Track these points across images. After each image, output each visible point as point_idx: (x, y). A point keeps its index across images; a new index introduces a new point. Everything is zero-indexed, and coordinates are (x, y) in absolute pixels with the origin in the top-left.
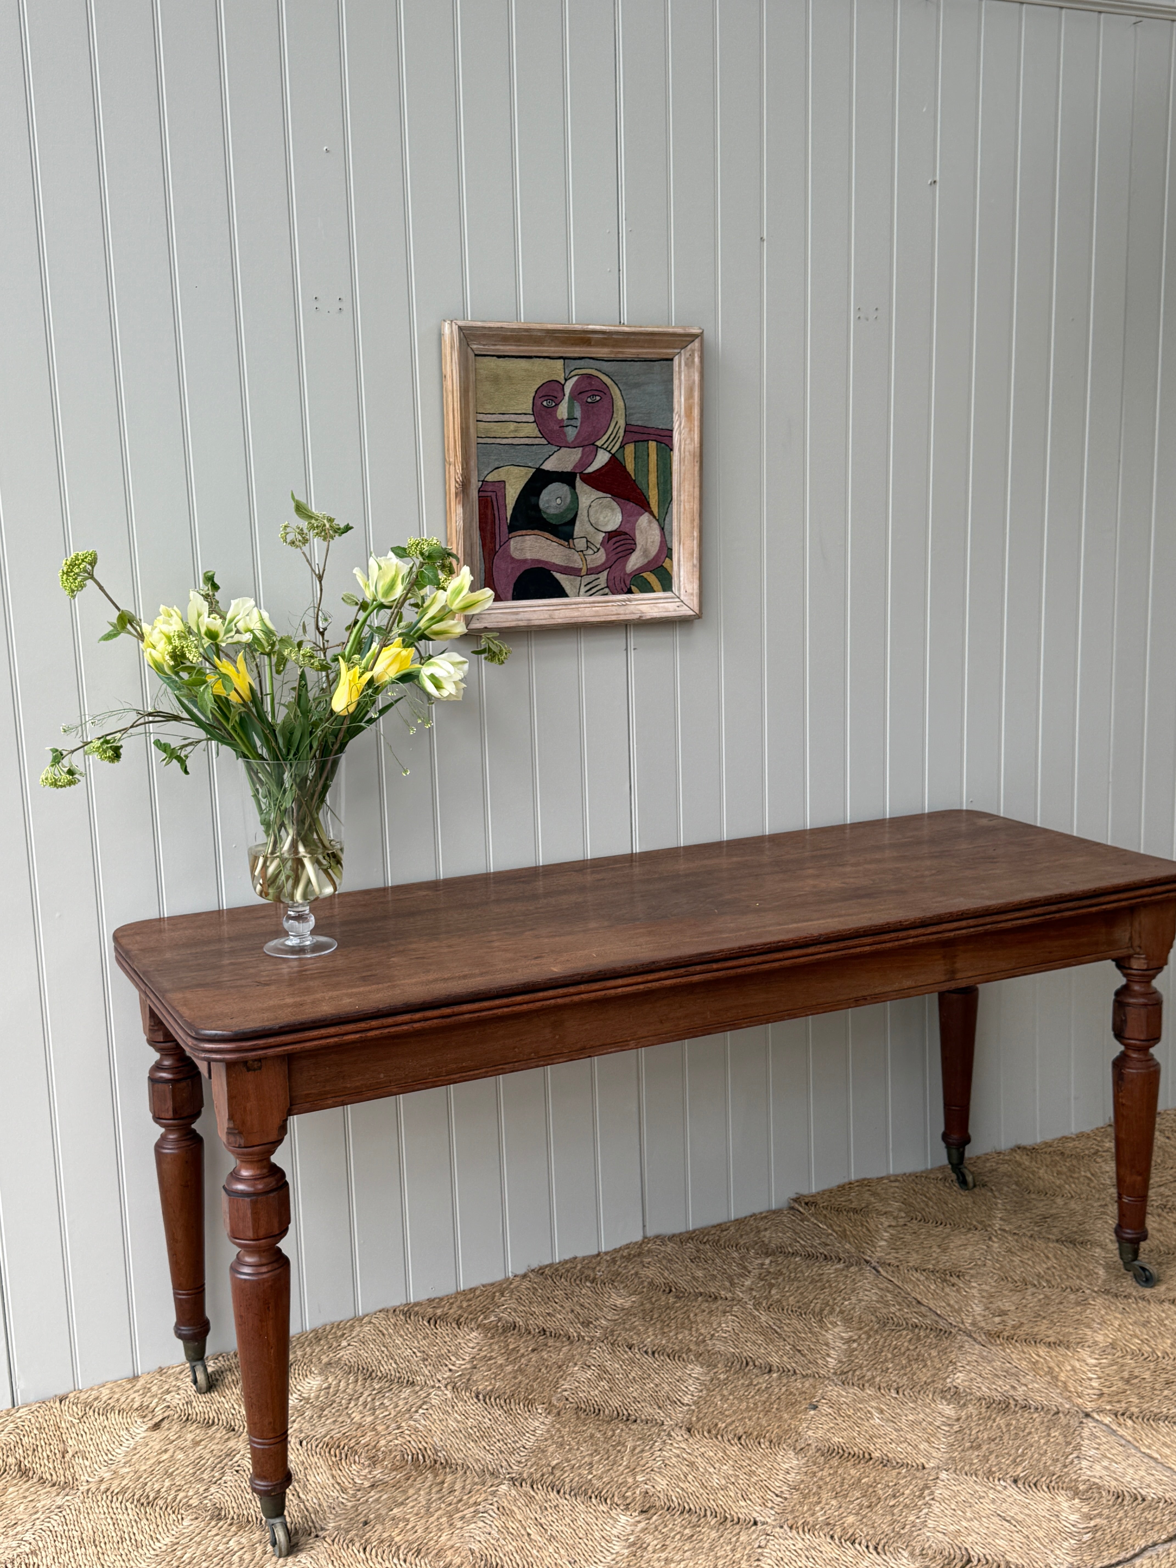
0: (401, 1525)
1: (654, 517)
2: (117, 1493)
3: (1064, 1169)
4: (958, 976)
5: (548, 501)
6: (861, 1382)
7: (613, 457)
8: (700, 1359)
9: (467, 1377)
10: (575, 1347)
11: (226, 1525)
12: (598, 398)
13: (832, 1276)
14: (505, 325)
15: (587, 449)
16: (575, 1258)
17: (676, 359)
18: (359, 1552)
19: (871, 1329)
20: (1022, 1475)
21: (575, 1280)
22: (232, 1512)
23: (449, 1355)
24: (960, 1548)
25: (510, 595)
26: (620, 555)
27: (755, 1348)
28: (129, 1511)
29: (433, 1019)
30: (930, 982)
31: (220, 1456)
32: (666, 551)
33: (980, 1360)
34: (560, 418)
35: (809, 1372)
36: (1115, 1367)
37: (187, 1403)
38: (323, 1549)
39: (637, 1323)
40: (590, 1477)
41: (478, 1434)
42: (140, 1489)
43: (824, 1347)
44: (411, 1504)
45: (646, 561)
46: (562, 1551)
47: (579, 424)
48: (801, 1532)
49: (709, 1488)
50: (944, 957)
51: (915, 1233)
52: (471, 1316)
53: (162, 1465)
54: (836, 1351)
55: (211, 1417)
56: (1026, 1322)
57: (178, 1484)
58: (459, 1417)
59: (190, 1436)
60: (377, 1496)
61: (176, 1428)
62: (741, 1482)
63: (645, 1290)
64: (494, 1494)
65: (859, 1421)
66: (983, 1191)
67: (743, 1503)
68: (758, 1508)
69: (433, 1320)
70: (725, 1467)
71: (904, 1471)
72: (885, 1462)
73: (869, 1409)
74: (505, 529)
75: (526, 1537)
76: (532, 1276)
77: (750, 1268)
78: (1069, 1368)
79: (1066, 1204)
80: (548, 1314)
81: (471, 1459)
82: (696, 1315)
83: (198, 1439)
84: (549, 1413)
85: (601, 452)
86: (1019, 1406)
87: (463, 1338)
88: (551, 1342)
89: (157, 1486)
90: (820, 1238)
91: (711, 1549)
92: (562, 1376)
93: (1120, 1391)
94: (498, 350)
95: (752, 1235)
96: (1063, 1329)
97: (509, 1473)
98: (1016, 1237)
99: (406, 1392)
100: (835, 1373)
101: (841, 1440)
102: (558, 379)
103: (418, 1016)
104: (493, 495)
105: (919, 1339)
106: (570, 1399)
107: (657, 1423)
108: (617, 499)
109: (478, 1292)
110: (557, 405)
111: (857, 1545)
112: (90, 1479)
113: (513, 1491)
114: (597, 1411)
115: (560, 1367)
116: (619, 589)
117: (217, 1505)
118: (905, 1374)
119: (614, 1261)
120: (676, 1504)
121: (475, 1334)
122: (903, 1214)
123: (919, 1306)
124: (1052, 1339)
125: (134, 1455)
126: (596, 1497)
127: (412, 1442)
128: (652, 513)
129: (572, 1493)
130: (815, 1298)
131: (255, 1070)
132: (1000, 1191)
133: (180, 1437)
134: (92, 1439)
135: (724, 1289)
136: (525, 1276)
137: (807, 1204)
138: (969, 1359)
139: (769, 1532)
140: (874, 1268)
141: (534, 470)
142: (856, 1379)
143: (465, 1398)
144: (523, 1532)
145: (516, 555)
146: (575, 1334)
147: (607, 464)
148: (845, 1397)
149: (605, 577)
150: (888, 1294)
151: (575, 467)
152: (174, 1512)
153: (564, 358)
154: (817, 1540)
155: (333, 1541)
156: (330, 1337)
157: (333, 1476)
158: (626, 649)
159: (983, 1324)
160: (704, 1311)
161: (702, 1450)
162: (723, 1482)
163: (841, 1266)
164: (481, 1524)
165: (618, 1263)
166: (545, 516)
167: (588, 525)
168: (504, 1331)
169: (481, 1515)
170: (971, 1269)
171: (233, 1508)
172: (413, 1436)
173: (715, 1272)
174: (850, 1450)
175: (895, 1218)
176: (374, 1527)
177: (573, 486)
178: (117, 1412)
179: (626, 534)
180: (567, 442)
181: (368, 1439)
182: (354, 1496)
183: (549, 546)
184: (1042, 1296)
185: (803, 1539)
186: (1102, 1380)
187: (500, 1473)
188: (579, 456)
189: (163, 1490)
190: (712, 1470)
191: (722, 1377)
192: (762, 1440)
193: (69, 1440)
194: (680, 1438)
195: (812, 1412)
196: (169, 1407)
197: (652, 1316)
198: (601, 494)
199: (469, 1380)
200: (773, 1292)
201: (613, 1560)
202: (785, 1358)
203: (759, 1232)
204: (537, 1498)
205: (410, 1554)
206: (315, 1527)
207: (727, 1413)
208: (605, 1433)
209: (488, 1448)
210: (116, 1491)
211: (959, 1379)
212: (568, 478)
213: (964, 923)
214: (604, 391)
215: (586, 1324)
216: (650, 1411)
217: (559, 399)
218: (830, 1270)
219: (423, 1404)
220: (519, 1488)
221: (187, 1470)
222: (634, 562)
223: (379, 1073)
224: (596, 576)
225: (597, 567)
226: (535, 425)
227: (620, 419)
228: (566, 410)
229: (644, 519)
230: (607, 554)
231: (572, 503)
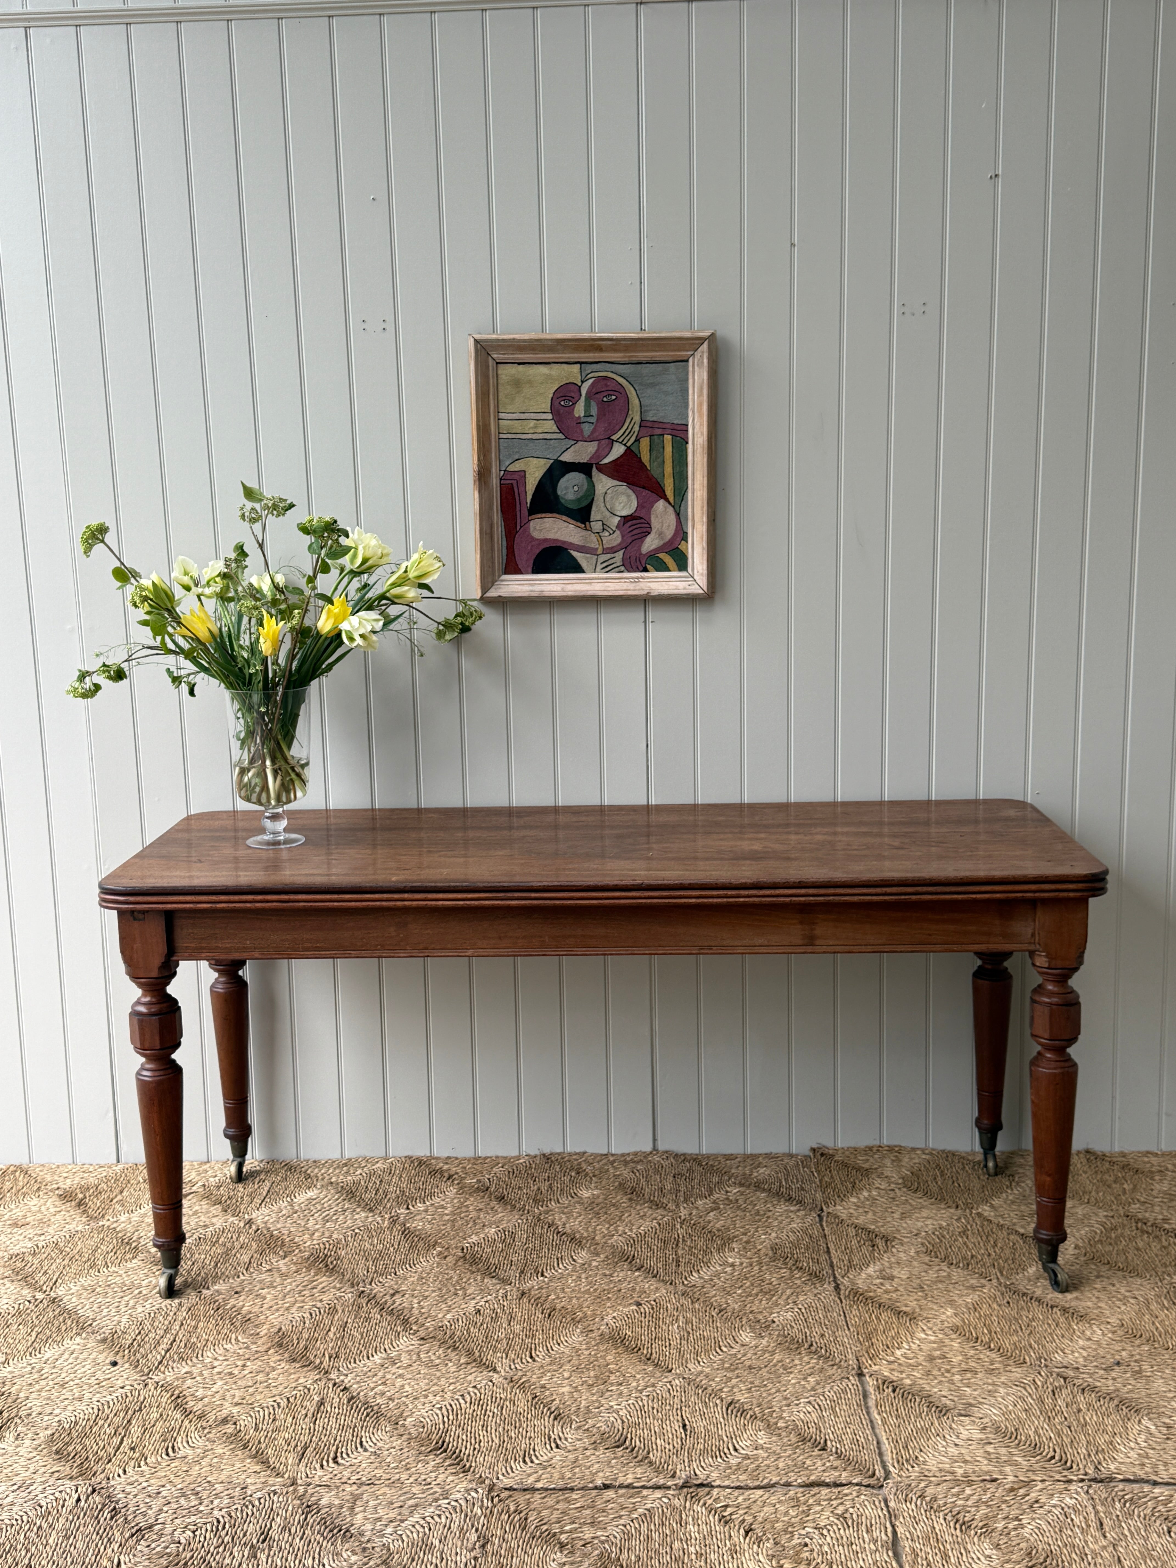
0: (257, 1299)
1: (670, 503)
4: (818, 942)
5: (566, 488)
7: (629, 450)
8: (593, 1247)
9: (412, 1216)
10: (511, 1215)
12: (613, 397)
13: (778, 1214)
14: (517, 337)
15: (603, 442)
17: (691, 360)
19: (758, 1261)
23: (418, 1198)
24: (622, 1435)
25: (530, 569)
26: (636, 537)
27: (646, 1250)
30: (785, 943)
32: (681, 534)
33: (821, 1307)
34: (578, 416)
35: (668, 1278)
37: (217, 1185)
38: (193, 1301)
39: (577, 1210)
40: (416, 1305)
41: (375, 1256)
43: (702, 1264)
44: (279, 1289)
45: (662, 543)
47: (594, 421)
48: (519, 1386)
50: (801, 923)
51: (893, 1198)
52: (464, 1176)
54: (708, 1269)
55: (223, 1199)
56: (902, 1290)
58: (376, 1242)
59: (195, 1207)
60: (264, 1278)
61: (194, 1199)
62: (519, 1340)
63: (612, 1188)
64: (340, 1297)
65: (661, 1324)
66: (1004, 1180)
67: (501, 1355)
68: (508, 1361)
69: (435, 1173)
70: (517, 1327)
72: (644, 1359)
73: (681, 1318)
74: (525, 512)
75: (326, 1331)
77: (716, 1192)
78: (892, 1334)
80: (521, 1188)
81: (349, 1271)
82: (629, 1215)
84: (440, 1256)
85: (616, 445)
86: (808, 1350)
87: (441, 1190)
88: (498, 1208)
90: (803, 1183)
91: (438, 1378)
92: (477, 1233)
93: (915, 1364)
94: (517, 359)
95: (749, 1168)
97: (363, 1287)
98: (985, 1223)
100: (686, 1285)
101: (630, 1333)
102: (575, 381)
104: (514, 482)
105: (789, 1278)
106: (465, 1250)
108: (633, 487)
109: (488, 1160)
110: (574, 404)
113: (353, 1300)
114: (474, 1263)
115: (484, 1226)
116: (634, 567)
118: (743, 1301)
119: (613, 1162)
120: (453, 1340)
121: (452, 1189)
122: (901, 1181)
123: (823, 1254)
124: (907, 1309)
126: (403, 1320)
127: (326, 1249)
128: (667, 500)
129: (391, 1313)
130: (742, 1227)
131: (140, 920)
135: (675, 1203)
136: (532, 1157)
137: (822, 1155)
138: (813, 1304)
139: (496, 1379)
140: (821, 1216)
141: (552, 461)
142: (698, 1293)
143: (395, 1230)
145: (536, 535)
146: (520, 1206)
147: (622, 456)
148: (672, 1304)
149: (621, 556)
150: (807, 1239)
151: (591, 458)
153: (581, 363)
154: (523, 1395)
155: (205, 1298)
157: (252, 1257)
158: (645, 622)
159: (860, 1282)
160: (639, 1214)
161: (518, 1310)
162: (506, 1336)
163: (794, 1208)
164: (307, 1314)
165: (615, 1164)
166: (563, 501)
167: (604, 509)
168: (474, 1192)
169: (314, 1308)
170: (908, 1237)
172: (332, 1246)
173: (683, 1189)
174: (628, 1342)
175: (892, 1183)
176: (239, 1295)
177: (589, 475)
179: (641, 518)
180: (583, 436)
181: (301, 1239)
182: (251, 1273)
183: (567, 527)
185: (511, 1392)
186: (910, 1352)
187: (358, 1285)
188: (595, 449)
190: (505, 1325)
191: (596, 1265)
192: (568, 1316)
194: (510, 1298)
195: (632, 1308)
196: (203, 1185)
197: (594, 1208)
198: (617, 483)
200: (713, 1214)
201: (364, 1363)
202: (660, 1264)
203: (757, 1167)
204: (364, 1308)
205: (242, 1320)
206: (204, 1284)
207: (567, 1290)
208: (461, 1279)
209: (371, 1267)
210: (117, 1230)
211: (784, 1317)
212: (585, 469)
214: (620, 391)
215: (540, 1202)
216: (512, 1273)
217: (576, 399)
218: (782, 1209)
219: (362, 1226)
222: (650, 543)
223: (247, 940)
224: (612, 555)
225: (612, 548)
226: (553, 422)
227: (635, 416)
228: (583, 408)
229: (661, 504)
230: (623, 536)
231: (588, 490)
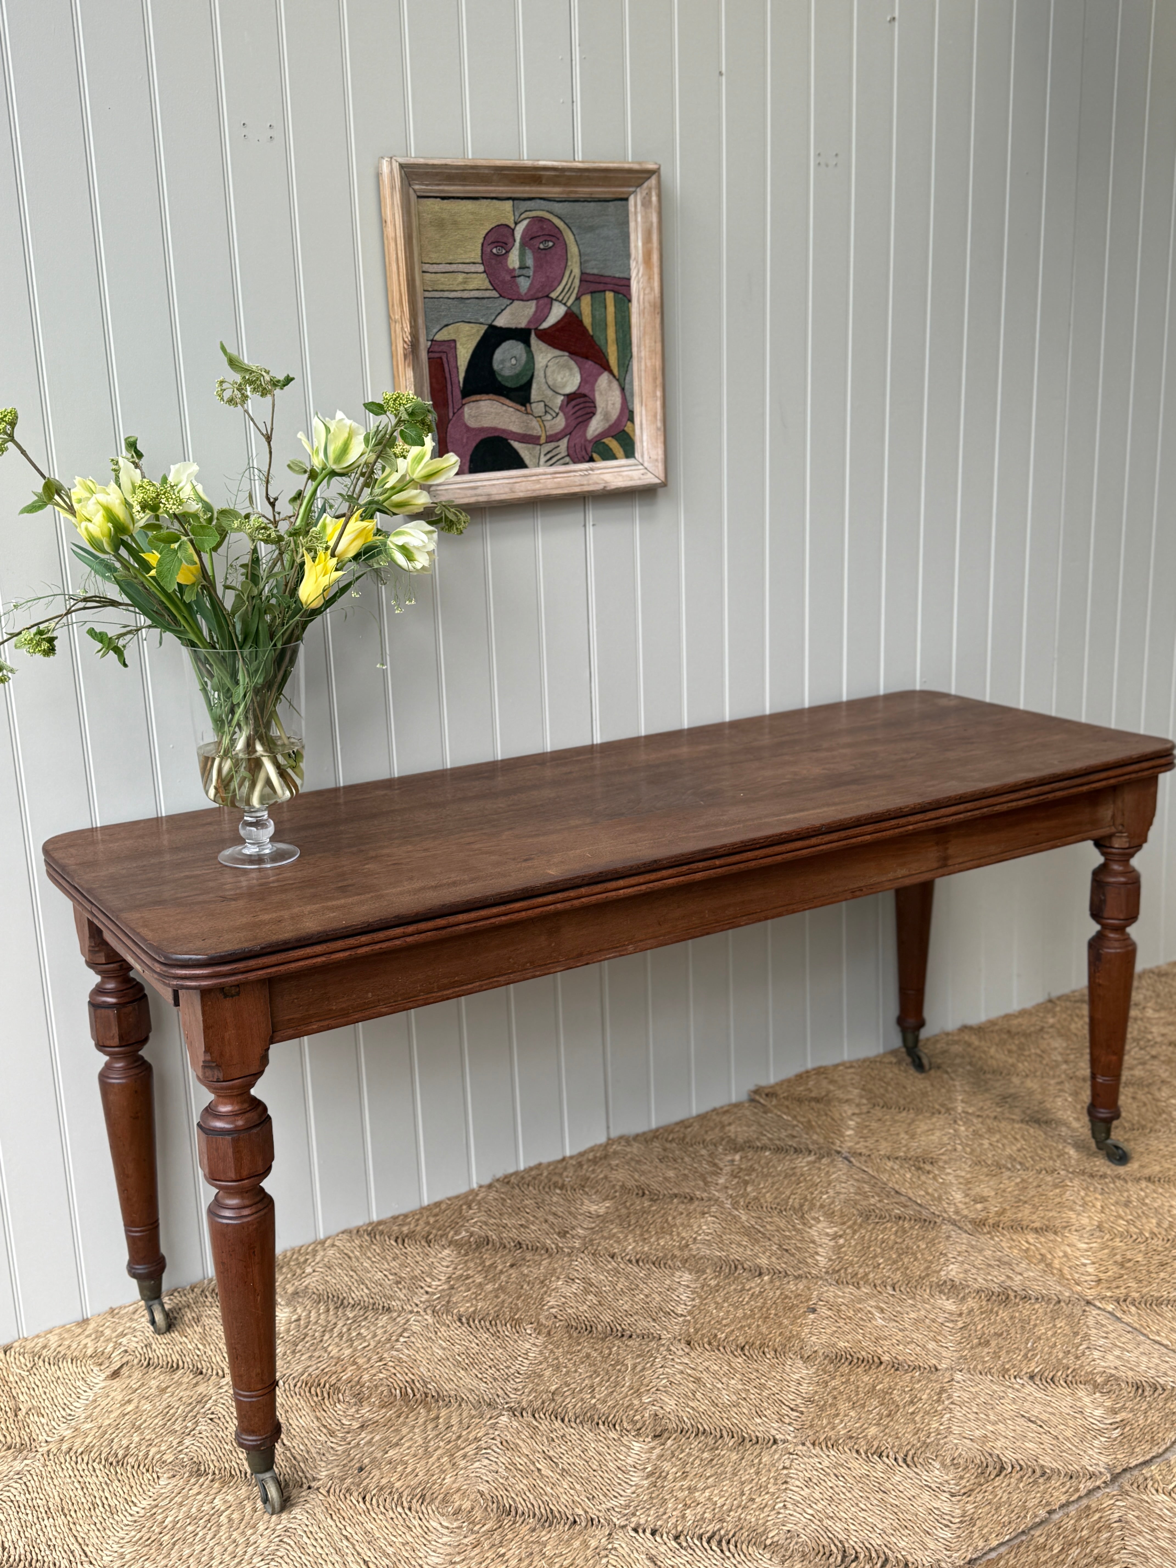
0: (400, 1468)
1: (614, 376)
2: (82, 1453)
3: (1014, 1048)
5: (502, 361)
6: (854, 1280)
7: (569, 310)
8: (687, 1265)
9: (447, 1299)
10: (555, 1260)
11: (207, 1482)
12: (551, 244)
13: (806, 1169)
15: (541, 302)
16: (540, 1164)
17: (632, 199)
18: (359, 1502)
19: (855, 1223)
20: (1036, 1370)
21: (544, 1188)
22: (212, 1466)
23: (424, 1275)
24: (990, 1455)
25: (466, 467)
26: (581, 419)
27: (741, 1250)
28: (98, 1472)
29: (426, 931)
30: (924, 869)
31: (191, 1404)
32: (628, 414)
33: (969, 1249)
34: (511, 267)
35: (801, 1272)
36: (1106, 1251)
37: (146, 1346)
38: (319, 1502)
39: (615, 1231)
40: (593, 1401)
41: (467, 1361)
42: (106, 1447)
43: (811, 1245)
44: (407, 1445)
45: (607, 425)
46: (578, 1487)
47: (531, 274)
48: (824, 1448)
49: (720, 1405)
50: (937, 844)
51: (880, 1120)
52: (440, 1232)
53: (127, 1417)
54: (824, 1248)
55: (175, 1360)
56: (1008, 1207)
57: (148, 1437)
58: (444, 1344)
59: (154, 1383)
60: (368, 1438)
61: (137, 1374)
62: (752, 1397)
63: (617, 1194)
64: (494, 1426)
65: (862, 1323)
66: (939, 1073)
67: (759, 1421)
68: (776, 1425)
69: (401, 1239)
70: (733, 1382)
71: (917, 1374)
72: (896, 1366)
73: (869, 1308)
74: (457, 394)
75: (537, 1474)
76: (498, 1186)
77: (721, 1165)
78: (1061, 1254)
79: (1022, 1083)
80: (522, 1225)
81: (464, 1390)
82: (674, 1218)
83: (163, 1385)
84: (539, 1334)
85: (556, 304)
86: (1018, 1297)
87: (435, 1257)
88: (529, 1256)
89: (125, 1442)
90: (786, 1130)
91: (735, 1474)
92: (546, 1292)
93: (1117, 1275)
94: (442, 191)
95: (717, 1130)
96: (1047, 1213)
97: (507, 1403)
98: (980, 1120)
99: (384, 1319)
100: (827, 1273)
101: (846, 1344)
102: (507, 223)
103: (411, 929)
104: (444, 356)
105: (905, 1231)
106: (559, 1317)
107: (654, 1337)
108: (576, 358)
109: (443, 1206)
110: (508, 252)
111: (885, 1459)
112: (49, 1439)
113: (515, 1423)
114: (589, 1328)
115: (542, 1282)
116: (580, 457)
117: (195, 1459)
118: (898, 1269)
119: (580, 1165)
120: (689, 1425)
121: (447, 1252)
122: (864, 1101)
123: (897, 1196)
124: (1037, 1225)
125: (95, 1408)
126: (604, 1423)
127: (398, 1375)
128: (611, 372)
129: (578, 1421)
130: (792, 1193)
131: (232, 996)
132: (955, 1072)
133: (143, 1385)
134: (45, 1393)
135: (699, 1189)
136: (490, 1186)
137: (767, 1095)
138: (959, 1249)
139: (791, 1451)
140: (846, 1158)
141: (486, 327)
142: (849, 1277)
143: (447, 1322)
144: (532, 1467)
145: (471, 423)
146: (553, 1246)
147: (562, 318)
148: (843, 1297)
149: (566, 445)
150: (865, 1186)
151: (529, 322)
152: (148, 1471)
153: (513, 199)
154: (843, 1456)
155: (328, 1492)
156: (292, 1263)
157: (318, 1419)
159: (965, 1212)
160: (682, 1213)
161: (706, 1364)
162: (734, 1398)
163: (812, 1158)
164: (486, 1462)
165: (585, 1167)
166: (500, 378)
167: (545, 387)
168: (478, 1247)
169: (484, 1451)
170: (942, 1154)
171: (212, 1461)
172: (397, 1368)
173: (686, 1172)
174: (858, 1355)
175: (858, 1105)
176: (370, 1473)
177: (527, 343)
178: (70, 1361)
179: (585, 396)
180: (520, 294)
181: (350, 1374)
182: (344, 1439)
183: (505, 411)
184: (1018, 1180)
185: (828, 1456)
186: (1097, 1265)
187: (497, 1403)
188: (533, 309)
189: (133, 1446)
190: (720, 1385)
191: (713, 1283)
192: (766, 1350)
193: (20, 1395)
194: (680, 1353)
195: (812, 1316)
196: (126, 1351)
197: (629, 1222)
198: (558, 352)
199: (448, 1302)
200: (749, 1189)
201: (633, 1493)
202: (774, 1259)
203: (723, 1127)
204: (540, 1428)
205: (415, 1501)
206: (306, 1477)
207: (724, 1322)
208: (601, 1352)
209: (480, 1376)
210: (80, 1451)
211: (953, 1271)
212: (522, 335)
213: (961, 807)
214: (557, 236)
215: (563, 1234)
216: (644, 1324)
217: (510, 246)
218: (802, 1163)
219: (403, 1332)
220: (520, 1418)
221: (156, 1421)
222: (595, 426)
223: (367, 992)
224: (556, 444)
225: (557, 434)
226: (484, 275)
227: (574, 269)
228: (517, 258)
229: (604, 379)
230: (567, 419)
231: (527, 363)
